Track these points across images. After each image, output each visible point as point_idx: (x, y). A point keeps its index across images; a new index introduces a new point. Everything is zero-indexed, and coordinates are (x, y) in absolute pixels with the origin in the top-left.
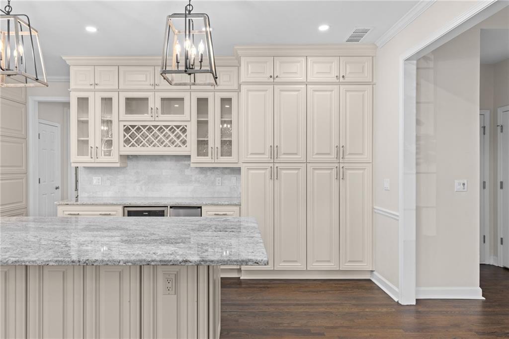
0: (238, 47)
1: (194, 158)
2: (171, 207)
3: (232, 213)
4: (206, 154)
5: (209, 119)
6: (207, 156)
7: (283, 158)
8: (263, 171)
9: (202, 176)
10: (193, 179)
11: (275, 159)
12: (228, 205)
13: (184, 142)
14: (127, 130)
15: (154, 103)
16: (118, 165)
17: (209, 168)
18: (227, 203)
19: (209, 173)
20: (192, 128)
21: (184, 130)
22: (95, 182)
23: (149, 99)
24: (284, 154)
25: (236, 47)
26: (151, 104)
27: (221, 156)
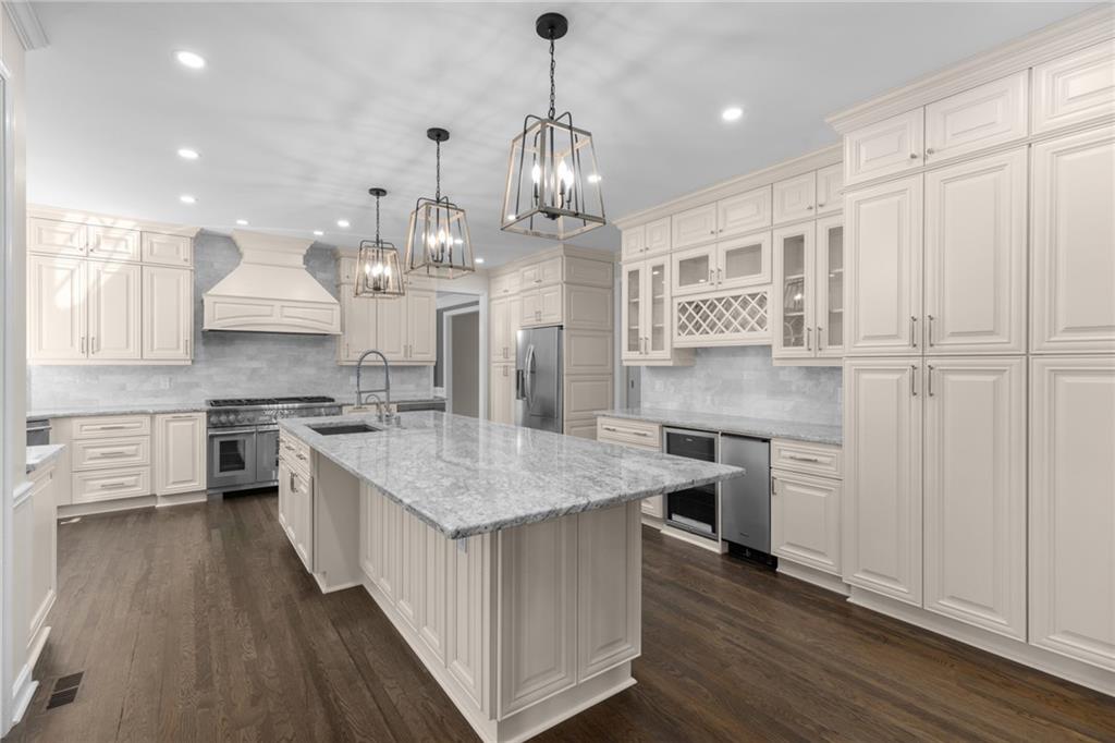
0: (831, 119)
1: (779, 351)
2: (723, 434)
3: (827, 460)
4: (798, 342)
5: (805, 275)
6: (802, 345)
7: (949, 344)
8: (896, 376)
9: (810, 383)
10: (794, 388)
11: (928, 348)
12: (819, 442)
13: (761, 323)
14: (683, 310)
15: (717, 262)
16: (671, 364)
17: (823, 368)
18: (817, 438)
19: (823, 378)
20: (775, 296)
21: (762, 301)
22: (657, 387)
23: (710, 258)
24: (953, 334)
25: (827, 120)
26: (712, 266)
27: (830, 344)
